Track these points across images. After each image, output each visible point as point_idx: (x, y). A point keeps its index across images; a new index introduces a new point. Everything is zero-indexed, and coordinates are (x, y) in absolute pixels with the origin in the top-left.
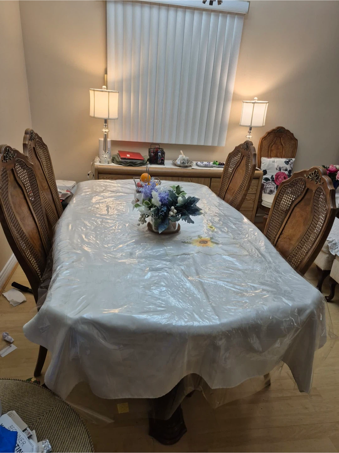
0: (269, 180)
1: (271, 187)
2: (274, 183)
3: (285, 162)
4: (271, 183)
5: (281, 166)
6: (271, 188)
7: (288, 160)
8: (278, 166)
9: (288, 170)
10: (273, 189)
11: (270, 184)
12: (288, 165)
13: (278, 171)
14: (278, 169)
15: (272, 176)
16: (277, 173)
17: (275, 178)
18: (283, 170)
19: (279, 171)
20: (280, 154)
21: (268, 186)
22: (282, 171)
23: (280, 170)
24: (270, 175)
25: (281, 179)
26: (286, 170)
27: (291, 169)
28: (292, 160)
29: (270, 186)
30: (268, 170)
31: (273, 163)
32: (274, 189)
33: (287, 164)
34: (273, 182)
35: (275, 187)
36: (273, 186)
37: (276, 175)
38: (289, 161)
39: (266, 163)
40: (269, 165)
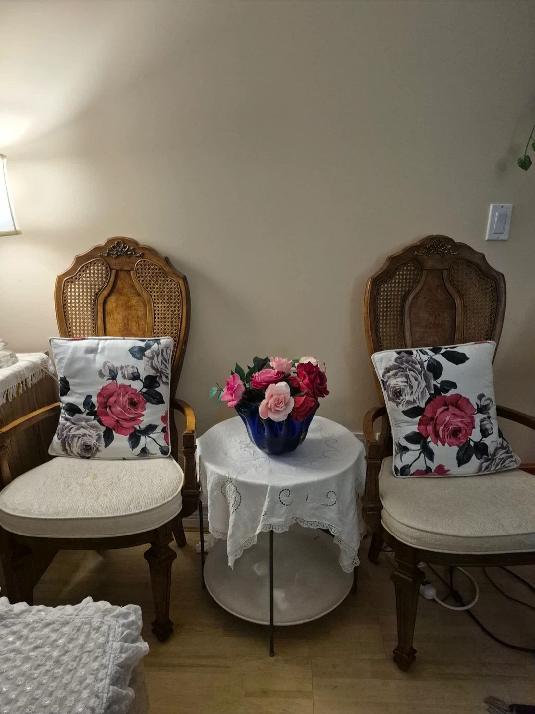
0: (80, 412)
1: (84, 435)
2: (96, 423)
3: (131, 350)
4: (87, 421)
5: (117, 364)
6: (85, 438)
7: (142, 344)
8: (105, 364)
9: (143, 377)
10: (92, 441)
11: (83, 424)
12: (141, 359)
13: (105, 382)
14: (107, 373)
15: (89, 397)
16: (103, 389)
17: (96, 405)
18: (124, 377)
19: (111, 381)
20: (137, 323)
21: (78, 432)
22: (120, 380)
23: (114, 376)
24: (81, 394)
25: (119, 408)
26: (135, 377)
27: (152, 373)
28: (159, 343)
29: (82, 431)
30: (73, 377)
31: (91, 356)
32: (98, 440)
33: (138, 355)
34: (92, 417)
35: (98, 435)
36: (93, 433)
37: (99, 395)
38: (148, 347)
39: (61, 356)
40: (72, 361)
